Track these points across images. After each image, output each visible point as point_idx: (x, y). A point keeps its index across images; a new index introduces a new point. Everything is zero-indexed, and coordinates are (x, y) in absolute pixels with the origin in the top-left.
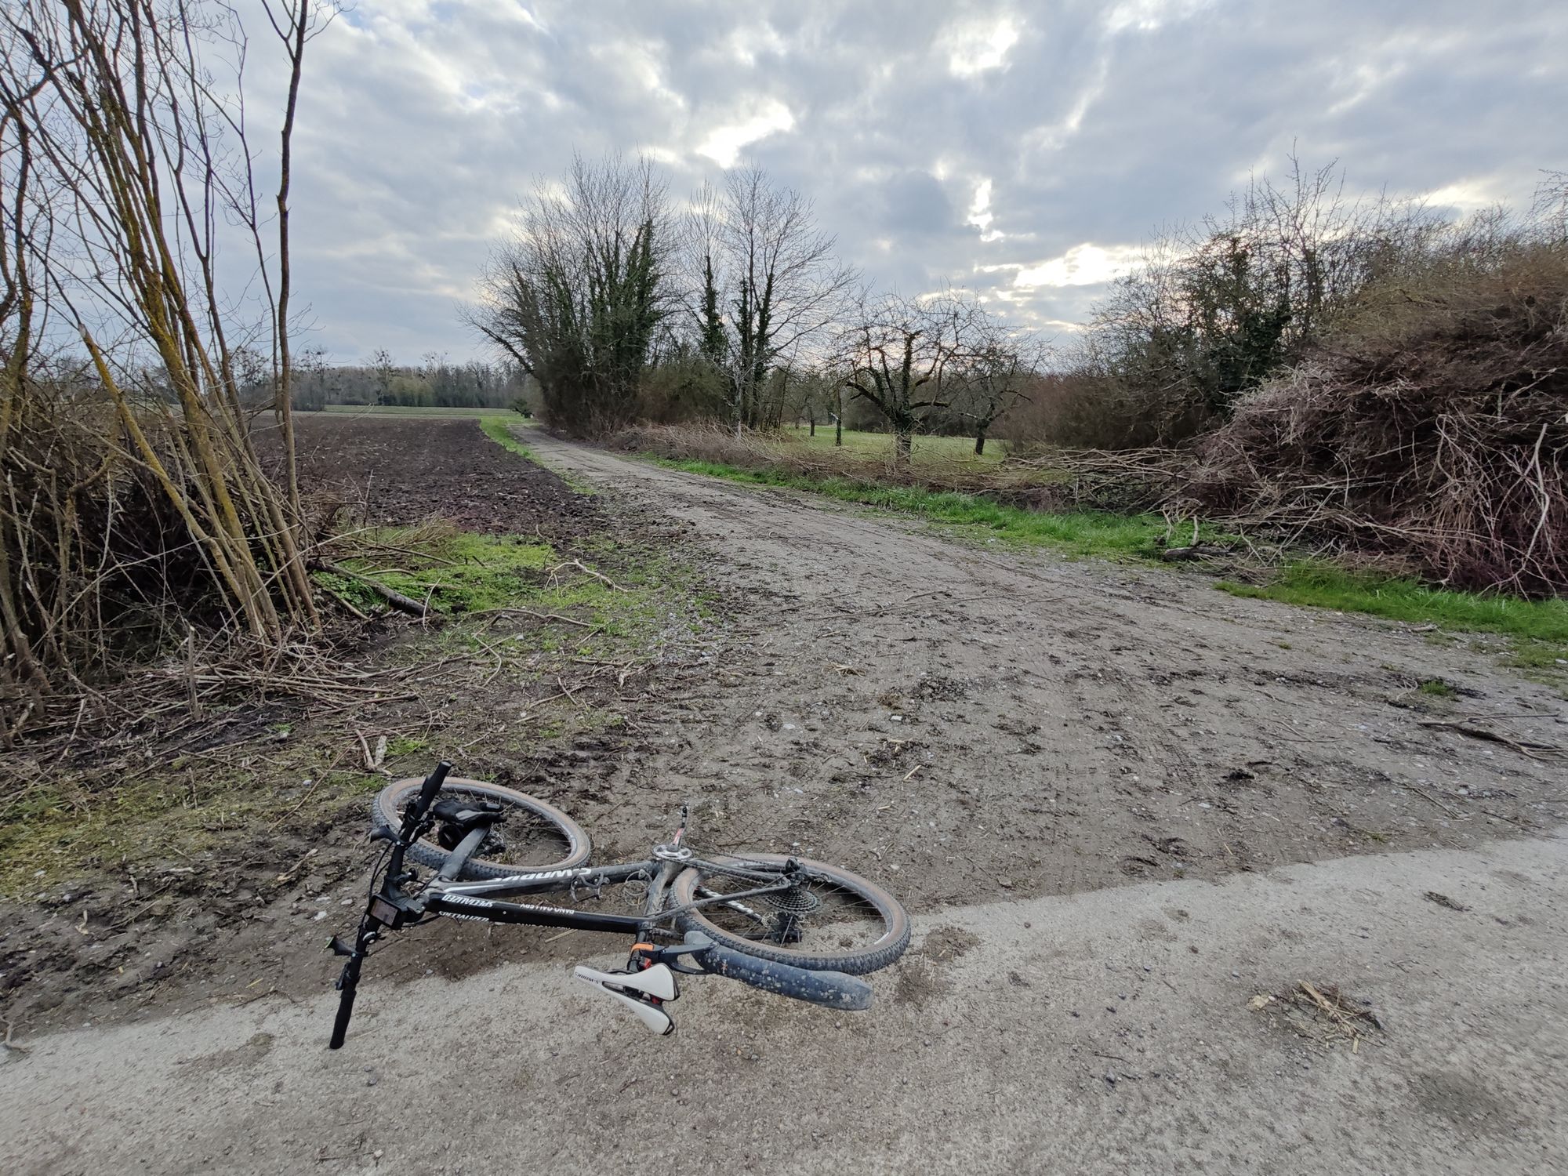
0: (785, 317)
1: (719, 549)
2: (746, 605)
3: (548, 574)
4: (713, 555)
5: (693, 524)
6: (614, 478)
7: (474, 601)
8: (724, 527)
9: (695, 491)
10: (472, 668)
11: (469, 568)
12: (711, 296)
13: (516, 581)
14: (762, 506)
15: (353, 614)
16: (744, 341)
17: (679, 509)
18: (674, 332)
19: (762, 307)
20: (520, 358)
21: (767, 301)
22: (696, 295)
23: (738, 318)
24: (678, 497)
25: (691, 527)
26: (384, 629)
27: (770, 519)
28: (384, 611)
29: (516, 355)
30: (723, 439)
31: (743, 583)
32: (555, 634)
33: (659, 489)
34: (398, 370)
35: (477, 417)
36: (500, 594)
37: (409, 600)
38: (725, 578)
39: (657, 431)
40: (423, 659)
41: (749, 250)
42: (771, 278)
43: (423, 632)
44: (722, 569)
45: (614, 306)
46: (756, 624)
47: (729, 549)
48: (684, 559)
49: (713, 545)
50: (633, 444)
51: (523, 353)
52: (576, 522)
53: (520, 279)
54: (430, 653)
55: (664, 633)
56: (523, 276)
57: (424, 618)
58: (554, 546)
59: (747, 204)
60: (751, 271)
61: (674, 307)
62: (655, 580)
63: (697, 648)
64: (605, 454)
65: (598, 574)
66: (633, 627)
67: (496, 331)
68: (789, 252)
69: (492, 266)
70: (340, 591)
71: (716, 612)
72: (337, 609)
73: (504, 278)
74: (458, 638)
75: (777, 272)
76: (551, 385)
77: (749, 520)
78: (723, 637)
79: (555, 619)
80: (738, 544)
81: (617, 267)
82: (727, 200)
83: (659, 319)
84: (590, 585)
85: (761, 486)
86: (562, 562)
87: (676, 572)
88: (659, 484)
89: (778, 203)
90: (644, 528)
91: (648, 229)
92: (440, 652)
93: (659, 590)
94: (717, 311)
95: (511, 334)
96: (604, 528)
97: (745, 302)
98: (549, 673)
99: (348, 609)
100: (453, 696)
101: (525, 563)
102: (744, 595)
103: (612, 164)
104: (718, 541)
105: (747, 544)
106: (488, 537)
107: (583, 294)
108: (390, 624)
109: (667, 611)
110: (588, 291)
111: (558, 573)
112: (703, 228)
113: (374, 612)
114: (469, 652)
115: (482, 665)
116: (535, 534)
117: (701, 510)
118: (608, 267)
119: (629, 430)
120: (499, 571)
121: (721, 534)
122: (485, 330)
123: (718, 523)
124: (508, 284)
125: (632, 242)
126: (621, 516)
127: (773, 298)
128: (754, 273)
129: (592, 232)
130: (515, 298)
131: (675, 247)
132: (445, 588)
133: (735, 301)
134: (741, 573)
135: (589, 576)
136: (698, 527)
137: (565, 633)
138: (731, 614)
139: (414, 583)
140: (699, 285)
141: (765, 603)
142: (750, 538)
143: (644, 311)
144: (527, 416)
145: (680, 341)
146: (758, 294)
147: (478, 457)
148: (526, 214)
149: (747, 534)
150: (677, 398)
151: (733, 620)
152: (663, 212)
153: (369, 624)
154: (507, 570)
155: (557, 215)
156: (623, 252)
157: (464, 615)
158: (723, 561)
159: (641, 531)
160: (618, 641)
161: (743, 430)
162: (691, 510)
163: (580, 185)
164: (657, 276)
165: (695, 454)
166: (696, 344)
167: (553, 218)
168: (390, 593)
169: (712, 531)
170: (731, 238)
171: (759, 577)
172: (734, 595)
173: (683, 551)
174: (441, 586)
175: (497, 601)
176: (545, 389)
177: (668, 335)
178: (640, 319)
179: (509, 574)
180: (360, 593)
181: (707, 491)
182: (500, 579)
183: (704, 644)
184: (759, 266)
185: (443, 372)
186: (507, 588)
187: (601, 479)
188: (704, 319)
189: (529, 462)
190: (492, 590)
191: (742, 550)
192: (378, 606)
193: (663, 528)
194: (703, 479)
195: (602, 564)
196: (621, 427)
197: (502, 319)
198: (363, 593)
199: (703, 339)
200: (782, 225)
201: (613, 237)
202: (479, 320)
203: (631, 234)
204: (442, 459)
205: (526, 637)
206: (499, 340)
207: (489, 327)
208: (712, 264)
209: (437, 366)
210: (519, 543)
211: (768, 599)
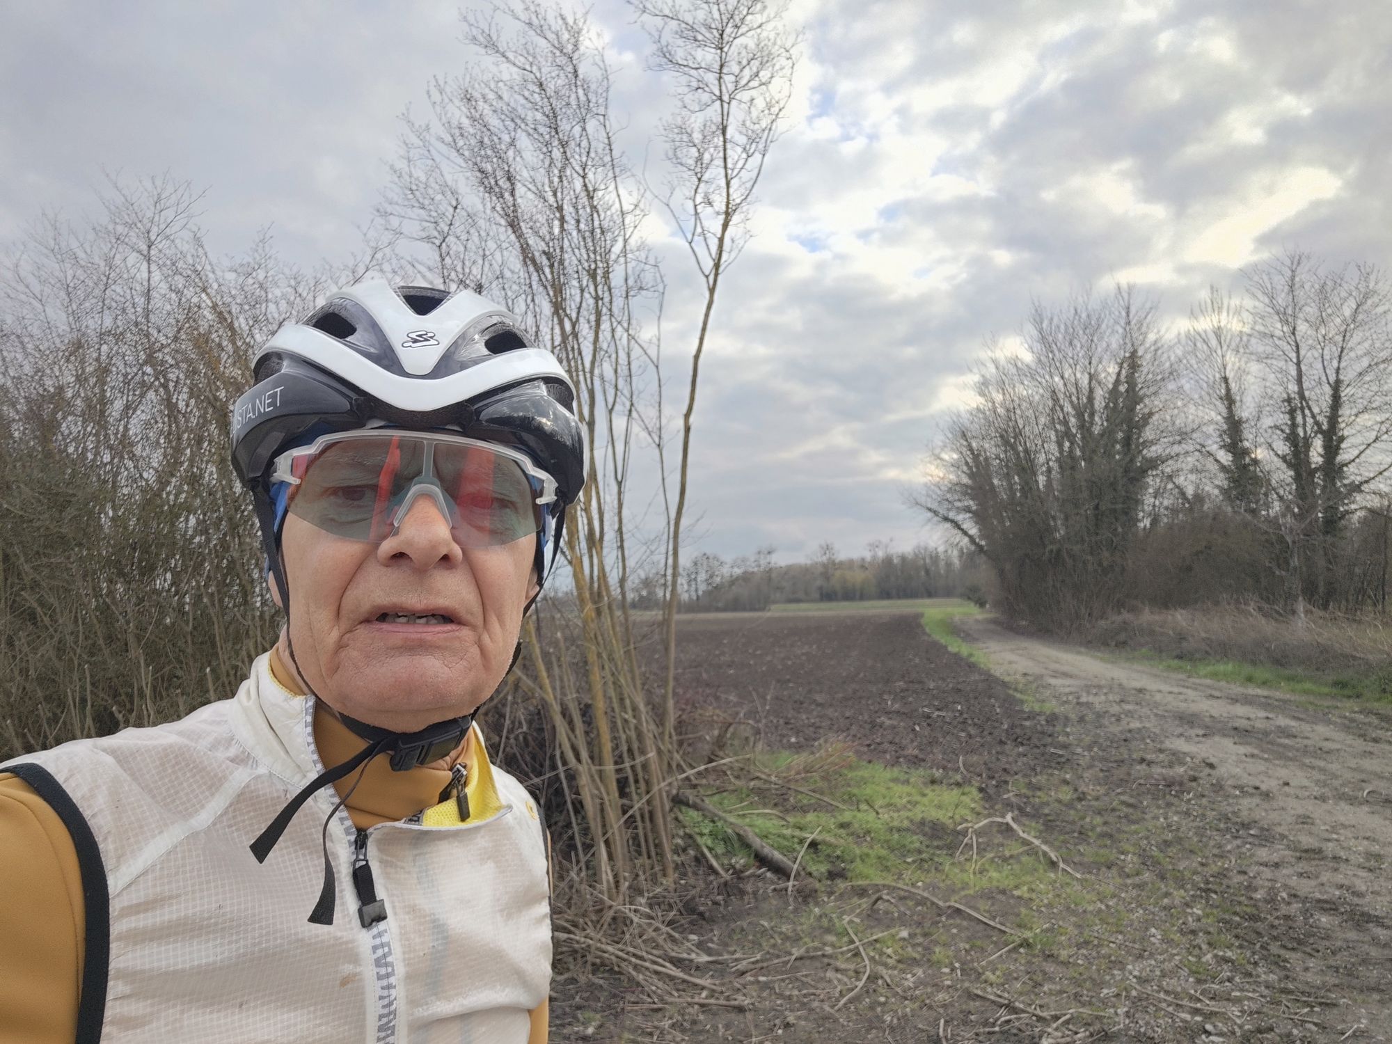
0: (1373, 435)
1: (1259, 814)
2: (1309, 935)
3: (964, 833)
4: (1247, 826)
5: (1211, 766)
6: (1088, 689)
7: (859, 866)
8: (1270, 776)
9: (1218, 709)
10: (830, 974)
11: (859, 815)
12: (1234, 427)
13: (915, 841)
14: (1350, 739)
15: (711, 867)
16: (1298, 478)
17: (1188, 739)
18: (1180, 480)
19: (1325, 427)
20: (971, 538)
21: (1333, 419)
22: (1210, 429)
23: (1283, 448)
24: (1189, 720)
25: (1207, 770)
26: (742, 893)
27: (1367, 764)
28: (746, 867)
29: (965, 533)
30: (1267, 627)
31: (1305, 887)
32: (953, 936)
33: (1157, 705)
34: (841, 563)
35: (920, 610)
36: (893, 859)
37: (777, 856)
38: (1267, 873)
39: (1157, 617)
40: (774, 946)
41: (1293, 356)
42: (1336, 387)
43: (787, 904)
44: (1263, 854)
45: (1089, 460)
46: (1331, 979)
47: (1281, 815)
48: (1188, 828)
49: (1247, 807)
50: (1122, 637)
51: (974, 531)
52: (1019, 755)
53: (971, 449)
54: (786, 938)
55: (1134, 968)
56: (974, 445)
57: (790, 884)
58: (981, 790)
59: (1282, 299)
60: (1299, 381)
61: (1176, 449)
62: (1131, 860)
63: (1196, 1011)
64: (1079, 653)
65: (1037, 842)
66: (1079, 946)
67: (942, 511)
68: (1366, 345)
69: (939, 440)
70: (702, 835)
71: (1245, 942)
72: (697, 860)
73: (952, 450)
74: (825, 922)
75: (1346, 376)
76: (1008, 566)
77: (1322, 764)
78: (1254, 998)
79: (958, 911)
80: (1299, 808)
81: (1092, 415)
82: (1249, 303)
83: (1155, 467)
84: (1024, 859)
85: (1349, 704)
86: (989, 816)
87: (1172, 851)
88: (1158, 697)
89: (1337, 285)
90: (1124, 769)
91: (1133, 362)
92: (797, 939)
93: (1137, 880)
94: (1246, 444)
95: (959, 510)
96: (1061, 765)
97: (1294, 426)
98: (930, 1008)
99: (707, 861)
100: (791, 1019)
101: (934, 814)
102: (1306, 913)
103: (1080, 300)
104: (1256, 800)
105: (1318, 811)
106: (896, 772)
107: (1047, 453)
108: (749, 888)
109: (1147, 924)
110: (1053, 447)
111: (978, 833)
112: (1214, 342)
113: (734, 867)
114: (833, 946)
115: (843, 971)
116: (957, 770)
117: (1227, 743)
118: (1080, 415)
119: (1117, 619)
120: (896, 824)
121: (1264, 787)
122: (930, 510)
123: (1261, 767)
124: (955, 456)
125: (1112, 379)
126: (1090, 748)
127: (1346, 412)
128: (1305, 386)
129: (1057, 379)
130: (965, 468)
131: (1173, 373)
132: (824, 842)
133: (1276, 427)
134: (1303, 866)
135: (1025, 843)
136: (1222, 771)
137: (969, 940)
138: (1274, 948)
139: (788, 832)
140: (1213, 414)
141: (1352, 935)
142: (1323, 799)
143: (1132, 461)
144: (982, 604)
145: (1190, 492)
146: (1316, 410)
147: (910, 660)
148: (976, 378)
149: (1316, 791)
150: (1189, 569)
151: (1278, 963)
152: (1152, 337)
153: (726, 884)
154: (906, 823)
155: (1014, 371)
156: (1099, 393)
157: (842, 885)
158: (1266, 837)
159: (1120, 773)
160: (1050, 968)
161: (1307, 612)
162: (1209, 741)
163: (1041, 331)
164: (1151, 414)
165: (1221, 650)
166: (1216, 492)
167: (1007, 375)
168: (757, 842)
169: (1245, 780)
170: (1259, 347)
171: (1340, 878)
172: (1284, 910)
173: (1187, 814)
174: (819, 838)
175: (887, 869)
176: (1001, 573)
177: (1170, 486)
178: (1126, 471)
179: (908, 830)
180: (723, 839)
181: (1240, 710)
182: (896, 836)
183: (1213, 1006)
184: (1313, 373)
185: (888, 561)
186: (903, 850)
187: (1067, 690)
188: (1225, 458)
189: (972, 667)
190: (883, 852)
191: (1305, 820)
192: (740, 861)
193: (1157, 770)
194: (1236, 689)
195: (1049, 826)
196: (1103, 616)
197: (949, 496)
198: (726, 840)
199: (1225, 484)
200: (1347, 312)
201: (1084, 381)
202: (923, 500)
203: (1109, 371)
204: (870, 663)
205: (912, 936)
206: (946, 519)
207: (934, 506)
208: (1233, 385)
209: (881, 554)
210: (933, 782)
211: (1358, 926)
